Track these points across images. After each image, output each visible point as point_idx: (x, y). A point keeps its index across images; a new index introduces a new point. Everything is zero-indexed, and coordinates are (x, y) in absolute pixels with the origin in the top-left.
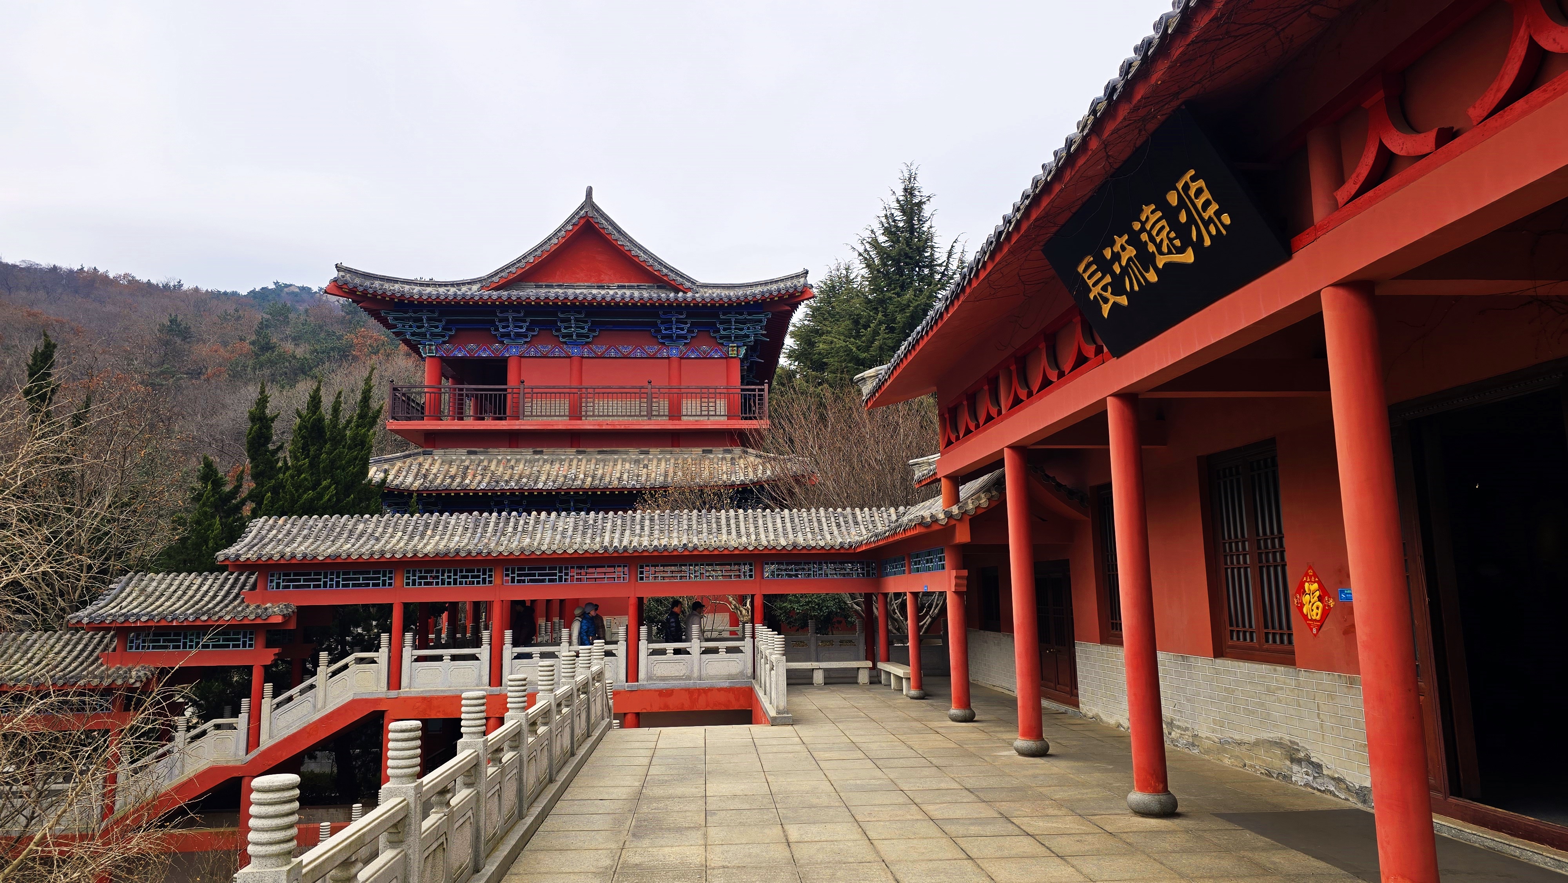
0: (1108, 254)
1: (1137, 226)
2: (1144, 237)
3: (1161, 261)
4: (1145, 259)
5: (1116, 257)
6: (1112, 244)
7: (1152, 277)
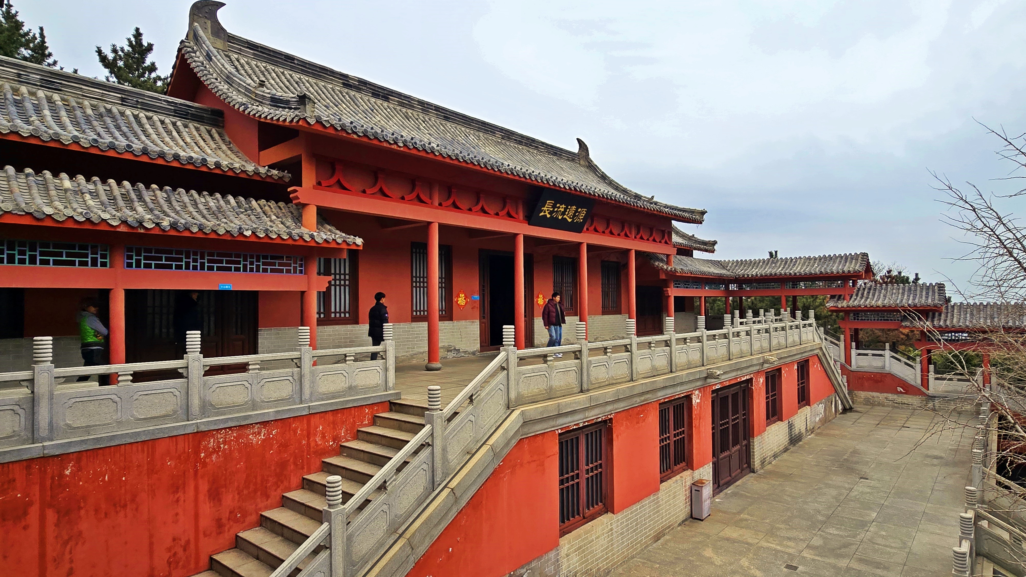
0: (558, 205)
1: (569, 207)
2: (568, 210)
3: (565, 216)
4: (563, 213)
5: (559, 207)
6: (562, 205)
7: (560, 217)
